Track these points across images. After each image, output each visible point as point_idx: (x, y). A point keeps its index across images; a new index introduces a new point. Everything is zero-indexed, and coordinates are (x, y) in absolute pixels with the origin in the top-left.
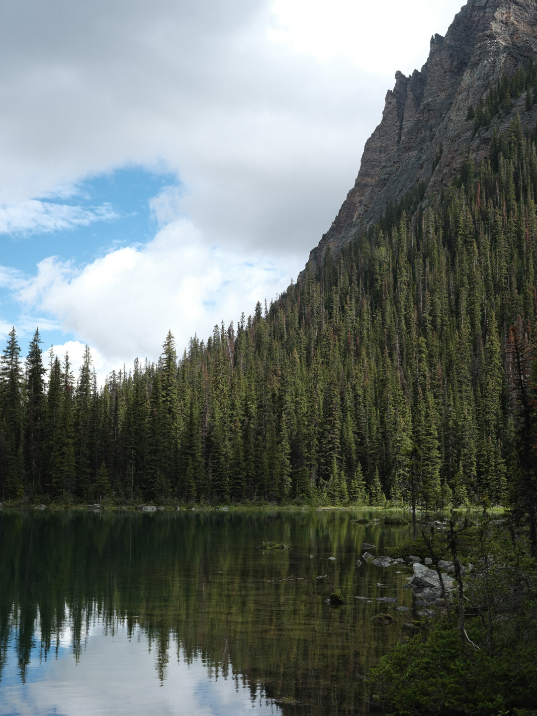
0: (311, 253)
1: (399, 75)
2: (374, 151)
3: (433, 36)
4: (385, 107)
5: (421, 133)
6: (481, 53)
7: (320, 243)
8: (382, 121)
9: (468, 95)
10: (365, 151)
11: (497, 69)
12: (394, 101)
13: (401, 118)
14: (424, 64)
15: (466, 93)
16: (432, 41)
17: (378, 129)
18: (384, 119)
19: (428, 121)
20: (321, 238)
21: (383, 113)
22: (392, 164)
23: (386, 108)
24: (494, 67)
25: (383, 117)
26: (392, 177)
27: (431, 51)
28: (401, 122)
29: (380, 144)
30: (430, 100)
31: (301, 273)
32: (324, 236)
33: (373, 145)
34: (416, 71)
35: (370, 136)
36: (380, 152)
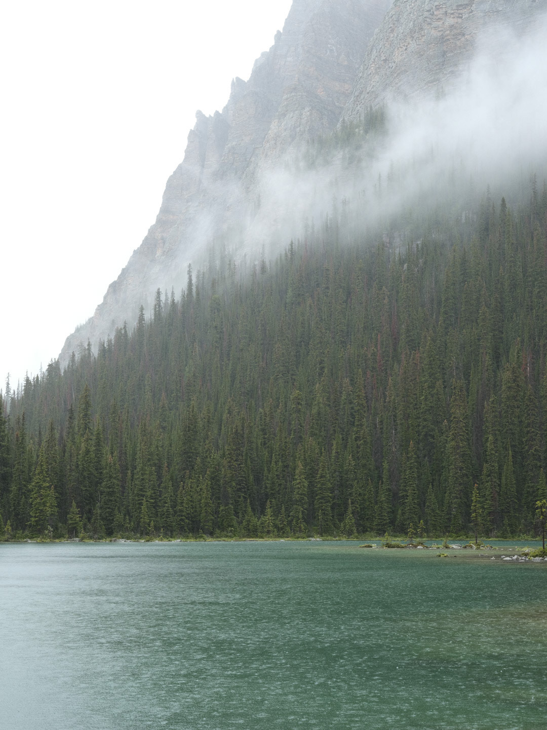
0: (109, 287)
1: (199, 114)
2: (176, 188)
3: (233, 79)
4: (187, 146)
5: (226, 175)
6: (288, 105)
7: (119, 277)
8: (184, 159)
9: (275, 144)
10: (166, 188)
12: (197, 141)
13: (203, 157)
14: (225, 106)
15: (273, 142)
16: (233, 84)
19: (232, 164)
20: (121, 272)
21: (185, 152)
24: (301, 119)
25: (186, 155)
27: (231, 93)
28: (203, 162)
29: (181, 182)
30: (234, 143)
31: (98, 306)
32: (123, 270)
33: (175, 183)
34: (217, 112)
35: (172, 174)
36: (181, 190)
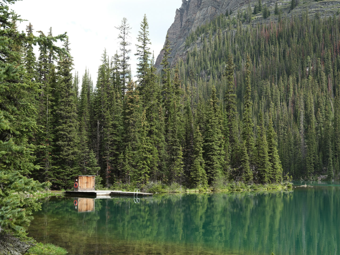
2: (171, 34)
5: (185, 31)
6: (203, 5)
11: (208, 12)
12: (179, 13)
13: (181, 21)
17: (173, 25)
18: (175, 21)
19: (188, 26)
22: (174, 43)
23: (176, 16)
26: (174, 48)
28: (182, 22)
29: (173, 31)
33: (171, 32)
36: (173, 34)
